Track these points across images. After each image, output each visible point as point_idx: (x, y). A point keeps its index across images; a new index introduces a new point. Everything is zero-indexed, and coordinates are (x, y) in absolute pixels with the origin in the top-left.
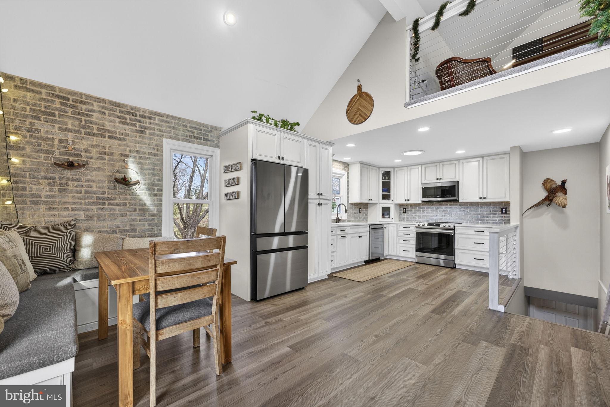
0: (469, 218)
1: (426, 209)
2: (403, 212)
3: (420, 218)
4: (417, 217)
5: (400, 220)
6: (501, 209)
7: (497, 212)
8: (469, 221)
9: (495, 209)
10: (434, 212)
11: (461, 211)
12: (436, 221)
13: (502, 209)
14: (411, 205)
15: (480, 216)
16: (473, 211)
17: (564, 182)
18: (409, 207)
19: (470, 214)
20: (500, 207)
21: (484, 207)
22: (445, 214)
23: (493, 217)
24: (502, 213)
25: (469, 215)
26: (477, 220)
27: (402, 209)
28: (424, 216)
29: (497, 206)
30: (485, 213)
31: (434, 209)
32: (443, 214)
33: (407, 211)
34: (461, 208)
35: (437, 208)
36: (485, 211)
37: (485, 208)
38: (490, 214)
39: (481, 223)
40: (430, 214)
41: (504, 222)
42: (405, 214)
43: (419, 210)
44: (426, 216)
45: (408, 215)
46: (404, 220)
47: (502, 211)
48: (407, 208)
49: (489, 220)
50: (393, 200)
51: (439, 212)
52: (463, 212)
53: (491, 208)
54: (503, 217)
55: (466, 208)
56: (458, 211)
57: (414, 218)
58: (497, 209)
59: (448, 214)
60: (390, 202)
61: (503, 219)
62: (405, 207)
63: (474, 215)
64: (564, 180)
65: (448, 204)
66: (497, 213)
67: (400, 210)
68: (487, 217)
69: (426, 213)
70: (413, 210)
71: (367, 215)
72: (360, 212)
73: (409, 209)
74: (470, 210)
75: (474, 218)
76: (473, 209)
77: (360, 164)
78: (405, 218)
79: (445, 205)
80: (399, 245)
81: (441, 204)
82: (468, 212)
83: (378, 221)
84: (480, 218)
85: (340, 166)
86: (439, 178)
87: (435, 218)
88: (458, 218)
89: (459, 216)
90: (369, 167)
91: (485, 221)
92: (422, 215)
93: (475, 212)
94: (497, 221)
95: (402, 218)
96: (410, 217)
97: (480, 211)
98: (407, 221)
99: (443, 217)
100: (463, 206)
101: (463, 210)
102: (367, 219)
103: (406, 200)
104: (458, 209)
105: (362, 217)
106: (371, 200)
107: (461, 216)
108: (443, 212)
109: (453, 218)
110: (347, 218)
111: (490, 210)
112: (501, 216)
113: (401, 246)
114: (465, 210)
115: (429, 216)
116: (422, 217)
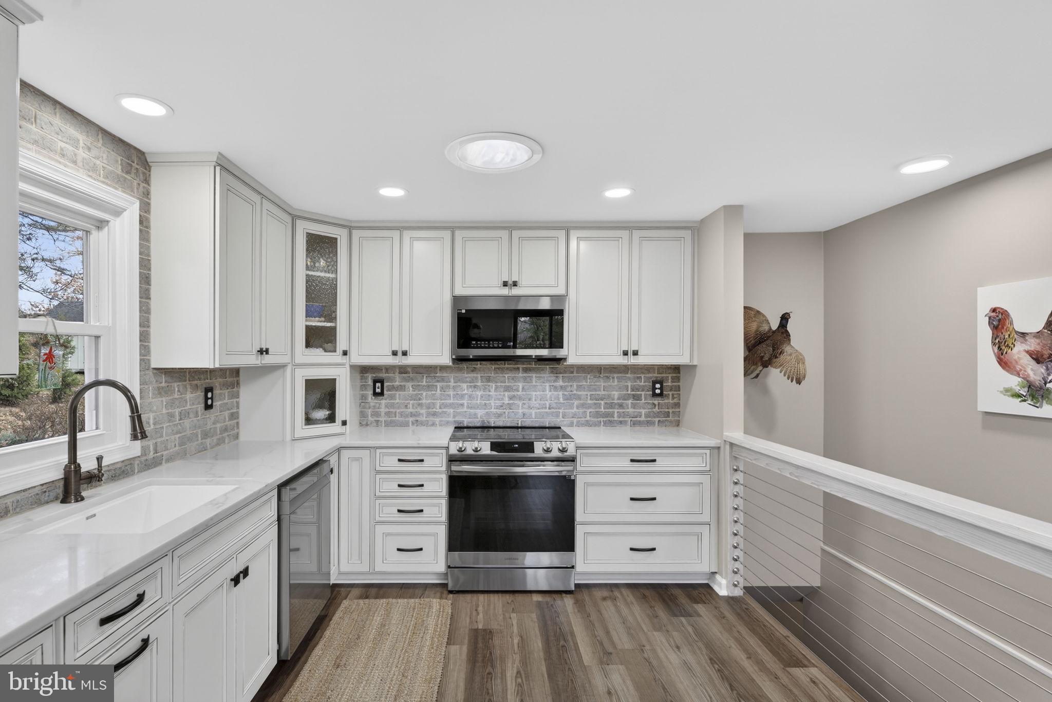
0: (575, 409)
1: (452, 384)
2: (375, 394)
3: (434, 414)
4: (423, 411)
5: (363, 423)
6: (651, 384)
7: (643, 391)
8: (575, 420)
9: (638, 383)
10: (479, 393)
11: (555, 388)
12: (483, 421)
13: (654, 383)
14: (403, 370)
15: (602, 402)
16: (585, 389)
17: (785, 318)
18: (397, 374)
19: (579, 398)
20: (650, 378)
21: (613, 378)
22: (511, 398)
23: (634, 406)
24: (654, 395)
25: (576, 403)
26: (597, 415)
27: (370, 383)
28: (446, 406)
29: (643, 376)
30: (616, 394)
31: (479, 384)
32: (506, 401)
33: (392, 388)
34: (555, 381)
35: (489, 380)
36: (615, 389)
37: (616, 383)
38: (626, 397)
39: (605, 424)
40: (465, 402)
41: (657, 420)
42: (383, 402)
43: (429, 388)
44: (451, 406)
45: (392, 406)
46: (377, 421)
47: (654, 389)
48: (389, 379)
49: (625, 415)
50: (345, 353)
51: (493, 393)
52: (561, 393)
53: (629, 378)
54: (655, 405)
55: (570, 379)
56: (547, 388)
57: (412, 415)
58: (642, 384)
59: (520, 398)
60: (336, 358)
61: (656, 410)
62: (382, 375)
63: (589, 402)
64: (787, 313)
65: (520, 366)
66: (643, 393)
67: (363, 387)
68: (621, 406)
69: (455, 396)
70: (409, 385)
71: (234, 416)
72: (208, 407)
73: (397, 383)
74: (579, 388)
75: (588, 411)
76: (585, 383)
77: (218, 169)
78: (383, 414)
79: (510, 370)
80: (380, 529)
81: (498, 368)
82: (575, 392)
83: (288, 437)
84: (602, 410)
85: (89, 149)
86: (510, 282)
87: (480, 413)
88: (547, 410)
89: (550, 405)
90: (256, 198)
91: (616, 419)
92: (438, 402)
93: (591, 391)
94: (643, 418)
95: (372, 415)
96: (398, 411)
97: (604, 390)
98: (388, 424)
99: (505, 410)
100: (561, 375)
101: (561, 387)
102: (236, 431)
103: (395, 353)
104: (547, 384)
105: (218, 425)
106: (267, 351)
107: (554, 405)
108: (506, 394)
109: (533, 412)
110: (139, 454)
111: (628, 386)
112: (651, 402)
113: (388, 534)
114: (567, 386)
115: (462, 405)
116: (440, 410)
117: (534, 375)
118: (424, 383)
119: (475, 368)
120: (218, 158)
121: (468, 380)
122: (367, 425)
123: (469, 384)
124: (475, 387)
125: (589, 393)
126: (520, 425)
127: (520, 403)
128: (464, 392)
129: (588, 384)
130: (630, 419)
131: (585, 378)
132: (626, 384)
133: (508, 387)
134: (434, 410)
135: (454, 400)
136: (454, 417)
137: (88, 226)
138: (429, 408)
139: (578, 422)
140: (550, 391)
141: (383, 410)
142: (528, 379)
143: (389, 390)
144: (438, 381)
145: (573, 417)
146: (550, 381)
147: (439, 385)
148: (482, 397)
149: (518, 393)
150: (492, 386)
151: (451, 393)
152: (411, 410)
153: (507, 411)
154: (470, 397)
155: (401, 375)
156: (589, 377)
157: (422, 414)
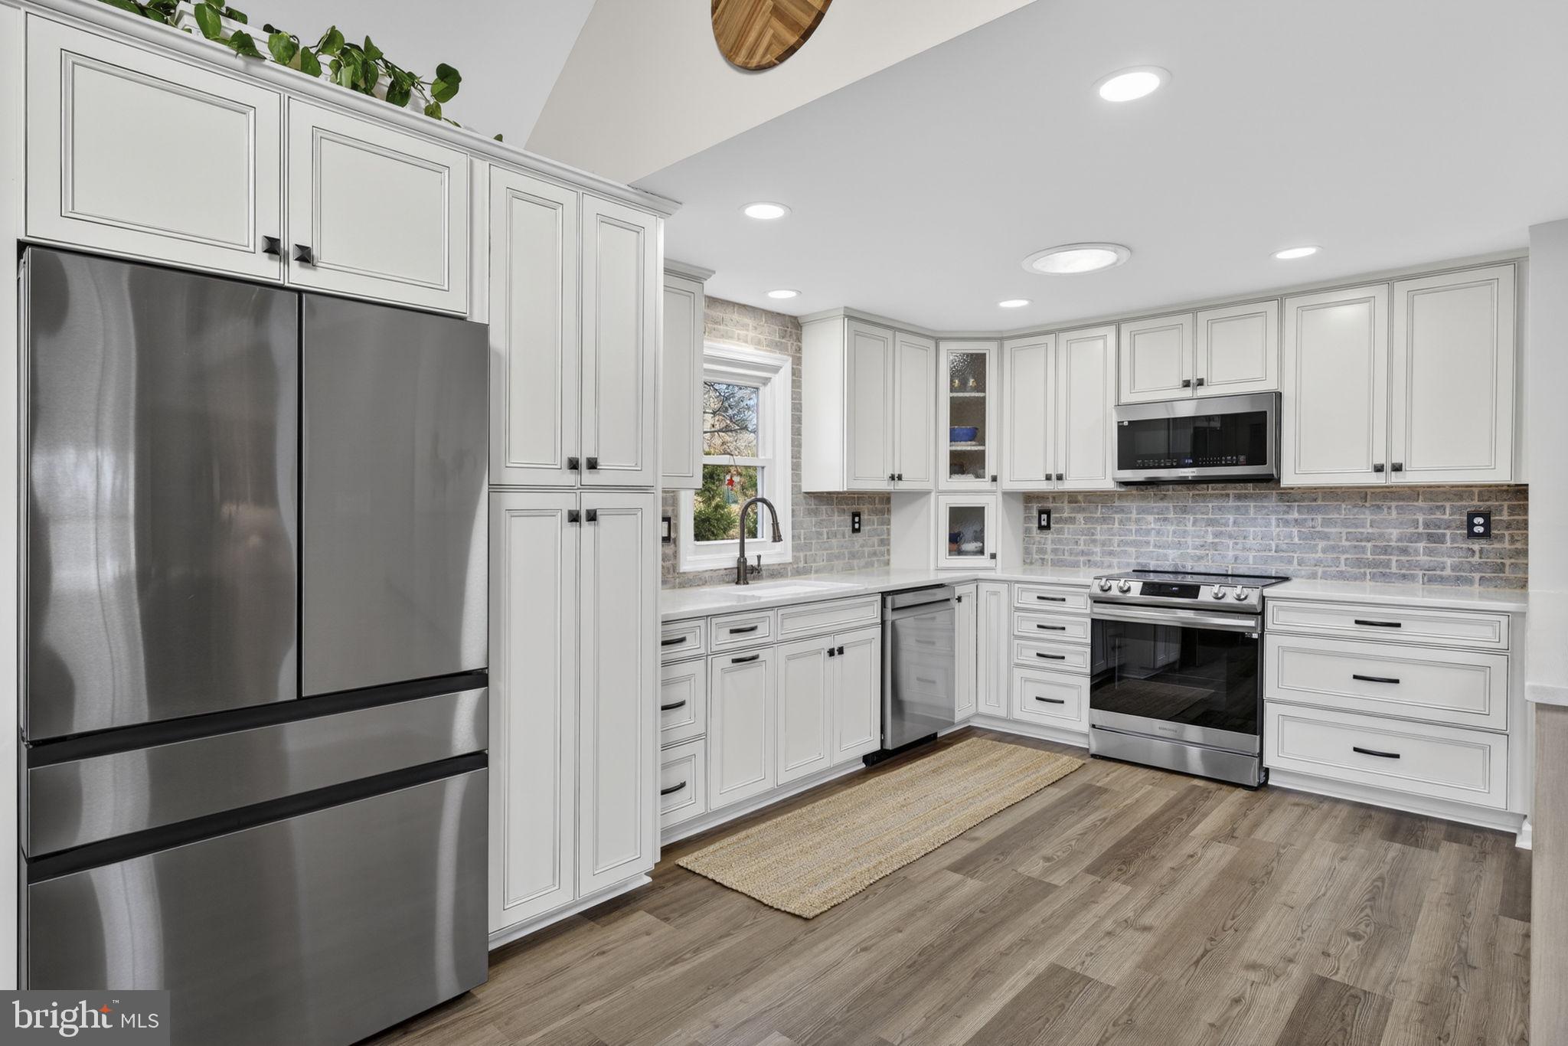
0: (1320, 555)
1: (1134, 516)
2: (1041, 527)
3: (1111, 553)
4: (1098, 549)
6: (1465, 518)
7: (1448, 528)
8: (1320, 570)
9: (1439, 515)
10: (1171, 528)
11: (1287, 523)
12: (1176, 565)
13: (1471, 516)
14: (1073, 497)
15: (1369, 545)
16: (1337, 524)
18: (1066, 502)
19: (1326, 537)
20: (1466, 507)
21: (1389, 508)
22: (1216, 535)
23: (1429, 552)
24: (1471, 535)
25: (1321, 544)
26: (1359, 563)
27: (1035, 514)
28: (1126, 543)
29: (1448, 505)
30: (1395, 533)
31: (1171, 516)
32: (1210, 539)
33: (1059, 521)
35: (1184, 510)
36: (1392, 526)
38: (1413, 538)
39: (1373, 577)
40: (1152, 539)
41: (1477, 576)
42: (1049, 536)
43: (1104, 520)
44: (1133, 543)
45: (1060, 541)
46: (1043, 559)
47: (1471, 525)
48: (1058, 510)
49: (1411, 565)
50: (995, 479)
51: (1190, 528)
53: (1421, 509)
54: (1473, 552)
55: (1310, 510)
56: (1274, 522)
57: (1083, 553)
58: (1446, 517)
59: (1230, 537)
61: (1476, 559)
62: (1050, 505)
63: (1345, 543)
65: (1231, 492)
66: (1448, 532)
67: (1027, 519)
68: (1404, 551)
69: (1137, 531)
70: (1080, 517)
71: (885, 542)
72: (855, 531)
73: (1066, 515)
74: (1327, 523)
75: (1343, 557)
76: (1338, 516)
77: (846, 319)
78: (1049, 551)
79: (1217, 497)
80: (1018, 673)
81: (1199, 495)
82: (1319, 529)
83: (932, 567)
84: (1369, 556)
85: (756, 328)
86: (1194, 381)
87: (1172, 554)
88: (1273, 553)
89: (1277, 546)
90: (889, 334)
91: (1394, 570)
92: (1116, 539)
93: (1348, 527)
94: (1448, 572)
95: (1037, 552)
96: (1066, 548)
97: (1371, 526)
98: (1054, 563)
99: (1207, 552)
100: (1297, 504)
101: (1296, 520)
102: (886, 557)
103: (1048, 478)
104: (1273, 518)
105: (866, 549)
106: (900, 478)
107: (1285, 547)
108: (1210, 529)
109: (1251, 555)
110: (791, 561)
111: (1418, 520)
112: (1464, 546)
113: (1027, 680)
114: (1305, 520)
115: (1148, 543)
116: (1118, 549)
117: (1252, 504)
118: (1099, 515)
119: (1165, 495)
120: (844, 311)
121: (1155, 510)
122: (1031, 563)
123: (1157, 516)
124: (1165, 519)
125: (1344, 531)
126: (1230, 573)
127: (1231, 543)
128: (1149, 527)
129: (1342, 517)
130: (1421, 573)
131: (1338, 509)
132: (1415, 517)
133: (1211, 520)
134: (1112, 548)
135: (1136, 536)
136: (1137, 558)
137: (755, 384)
138: (1103, 545)
139: (1324, 573)
140: (1278, 526)
141: (1049, 547)
142: (1243, 510)
143: (1057, 523)
144: (1116, 512)
145: (1316, 565)
146: (1277, 512)
147: (1117, 516)
148: (1174, 532)
149: (1227, 529)
150: (1189, 519)
151: (1133, 527)
152: (1082, 547)
153: (1210, 553)
154: (1158, 532)
155: (1072, 505)
156: (1344, 506)
157: (1096, 553)
